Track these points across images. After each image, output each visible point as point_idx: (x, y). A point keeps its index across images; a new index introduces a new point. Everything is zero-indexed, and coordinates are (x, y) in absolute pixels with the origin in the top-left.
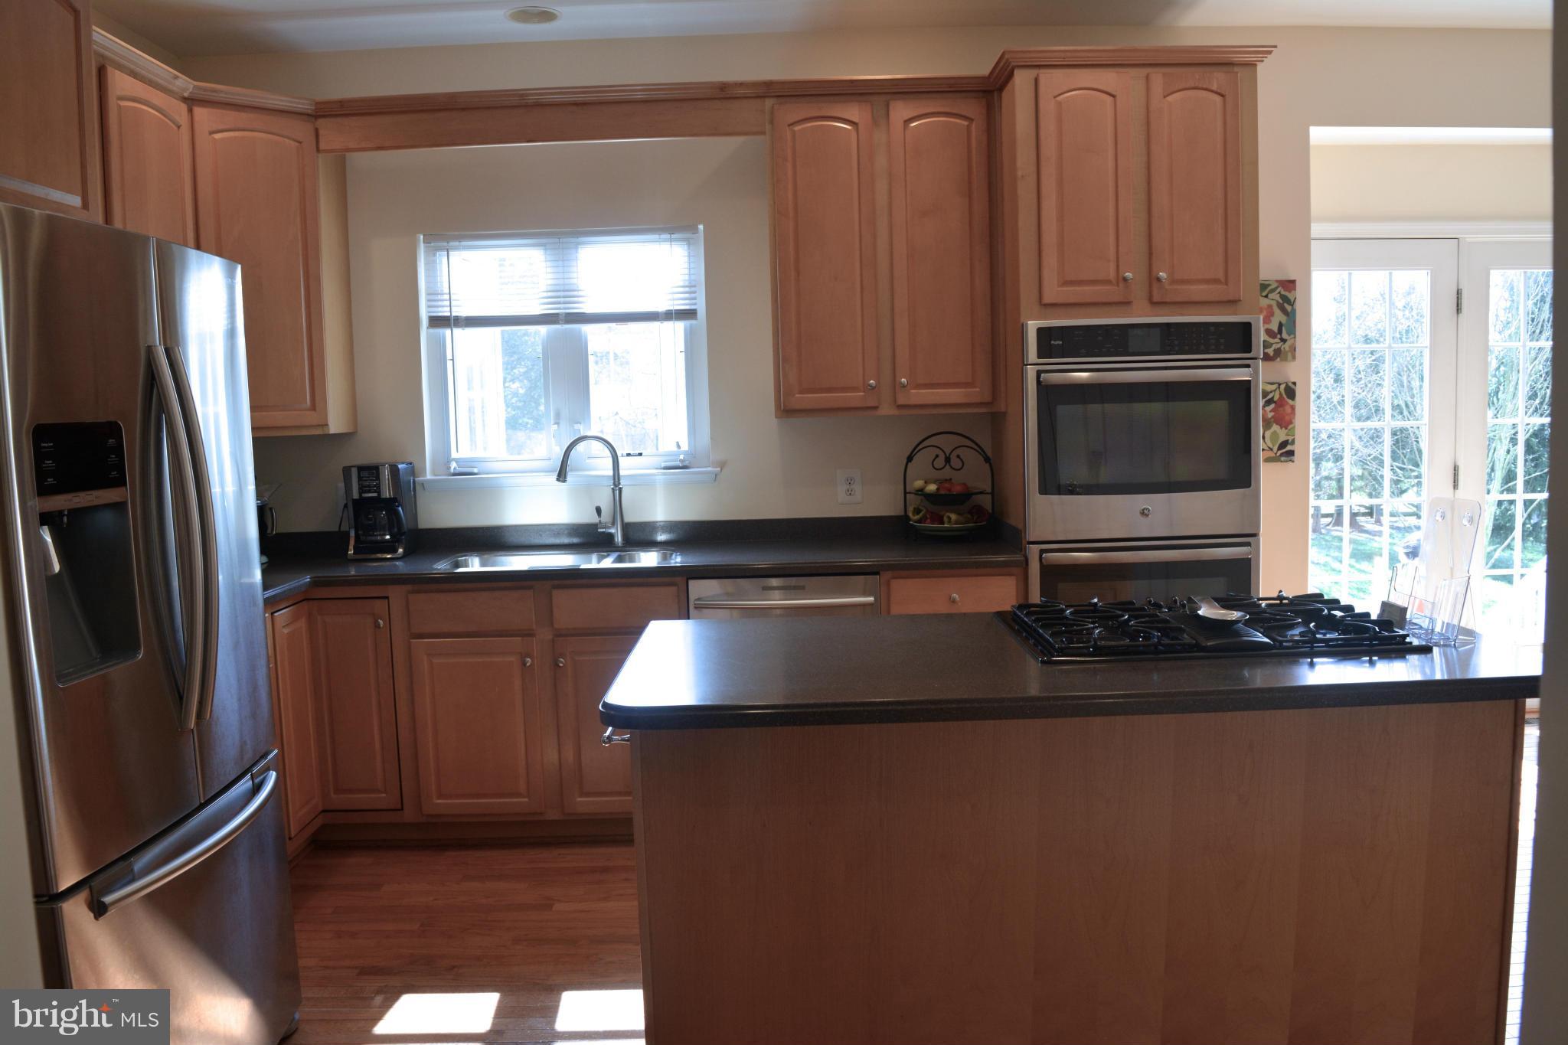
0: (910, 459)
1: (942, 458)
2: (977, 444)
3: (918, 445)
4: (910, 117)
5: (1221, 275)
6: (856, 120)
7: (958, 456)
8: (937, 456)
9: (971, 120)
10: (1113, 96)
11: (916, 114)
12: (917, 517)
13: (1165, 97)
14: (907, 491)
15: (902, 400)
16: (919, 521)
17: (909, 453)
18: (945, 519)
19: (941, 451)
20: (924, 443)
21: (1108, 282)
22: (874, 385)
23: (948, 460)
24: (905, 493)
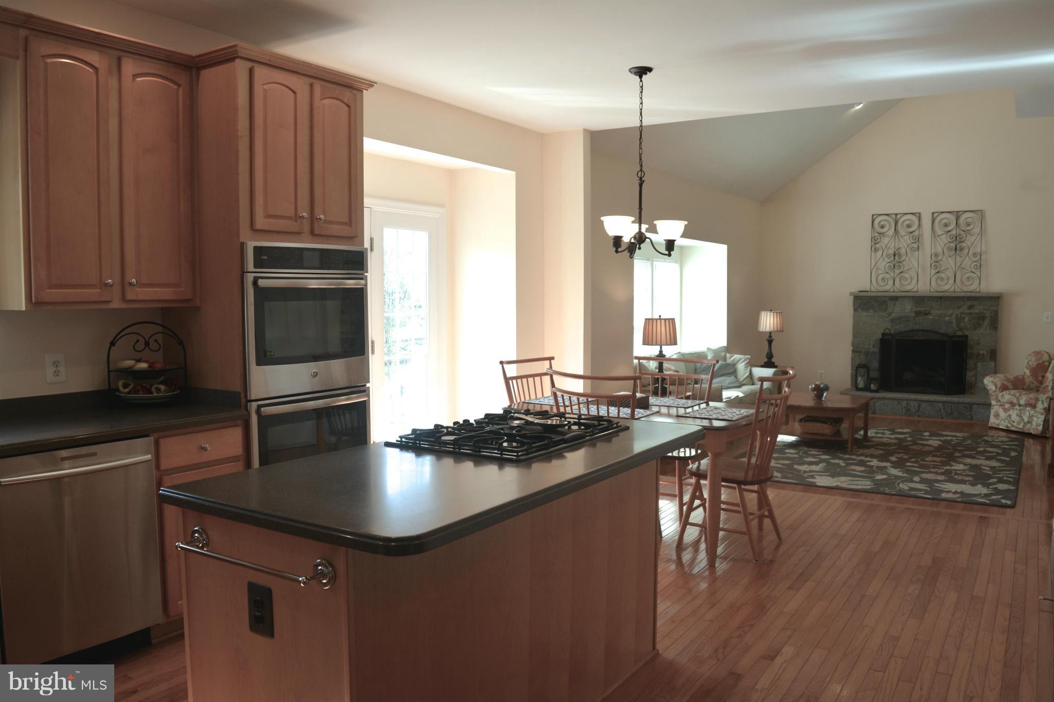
0: (113, 344)
1: (142, 341)
2: (173, 332)
3: (119, 333)
4: (136, 73)
5: (347, 220)
6: (97, 65)
7: (156, 341)
8: (138, 341)
9: (179, 85)
10: (294, 92)
11: (139, 72)
12: (127, 390)
13: (321, 100)
14: (111, 369)
15: (130, 296)
16: (129, 393)
17: (111, 339)
18: (153, 389)
19: (141, 337)
20: (125, 331)
21: (289, 218)
22: (111, 283)
23: (147, 344)
24: (109, 371)
